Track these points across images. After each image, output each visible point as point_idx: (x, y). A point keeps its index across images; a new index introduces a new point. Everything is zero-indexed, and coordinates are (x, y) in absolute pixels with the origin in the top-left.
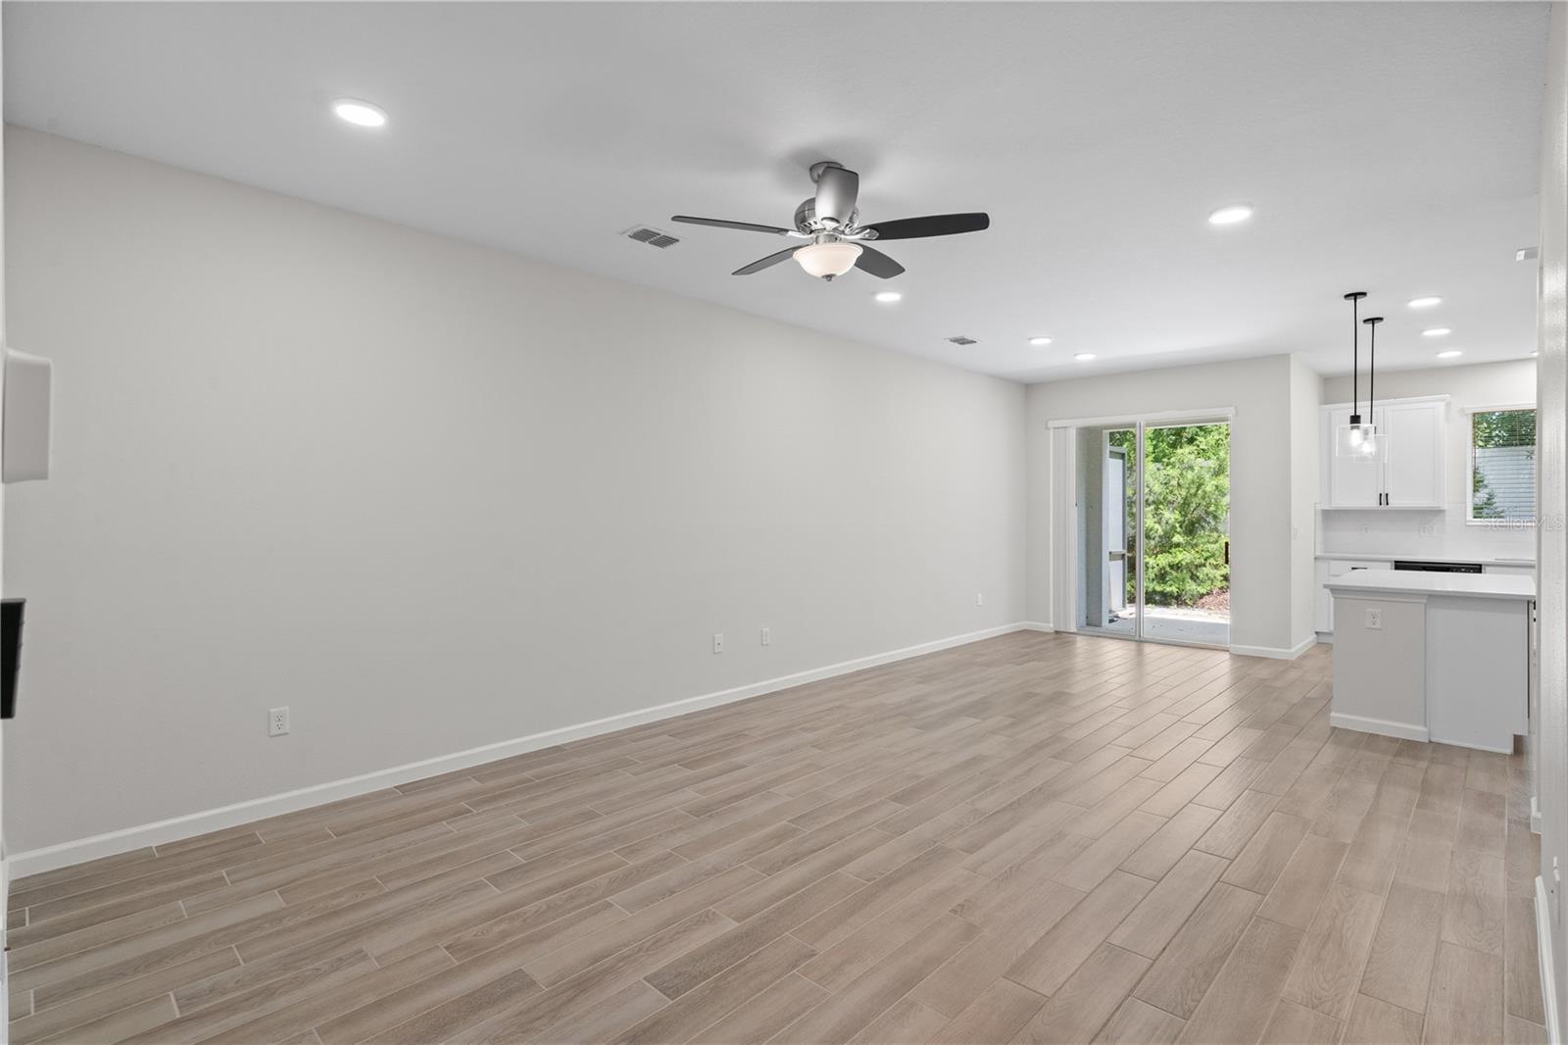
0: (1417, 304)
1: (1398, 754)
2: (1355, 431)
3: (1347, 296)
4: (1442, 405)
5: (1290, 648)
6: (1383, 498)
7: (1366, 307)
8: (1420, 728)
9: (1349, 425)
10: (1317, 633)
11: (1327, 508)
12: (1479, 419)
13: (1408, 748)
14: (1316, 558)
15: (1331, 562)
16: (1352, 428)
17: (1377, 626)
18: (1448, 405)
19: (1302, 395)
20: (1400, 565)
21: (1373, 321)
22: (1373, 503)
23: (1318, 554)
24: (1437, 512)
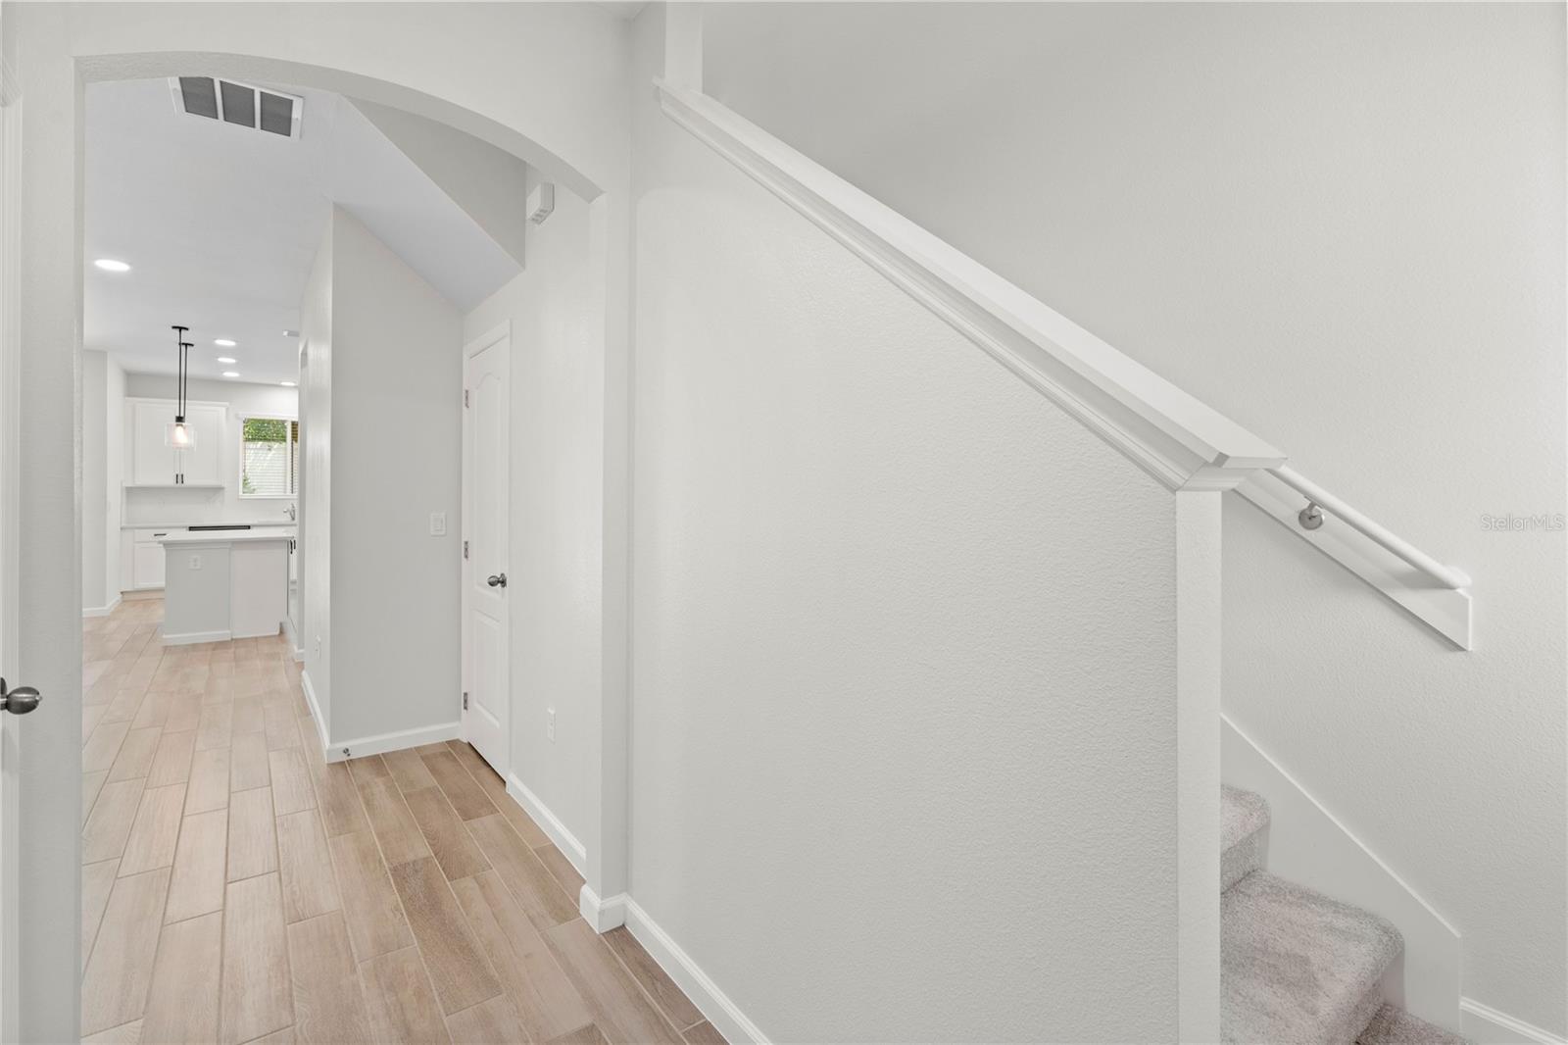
0: (220, 342)
1: (214, 649)
2: (180, 428)
3: (174, 327)
4: (224, 409)
5: (104, 605)
6: (180, 477)
7: (186, 337)
8: (228, 632)
9: (175, 423)
10: (122, 593)
11: (130, 485)
12: (247, 422)
13: (220, 645)
14: (122, 529)
15: (137, 531)
16: (178, 425)
17: (198, 567)
18: (227, 409)
19: (115, 386)
20: (191, 529)
21: (186, 345)
22: (171, 482)
23: (123, 525)
24: (219, 489)
